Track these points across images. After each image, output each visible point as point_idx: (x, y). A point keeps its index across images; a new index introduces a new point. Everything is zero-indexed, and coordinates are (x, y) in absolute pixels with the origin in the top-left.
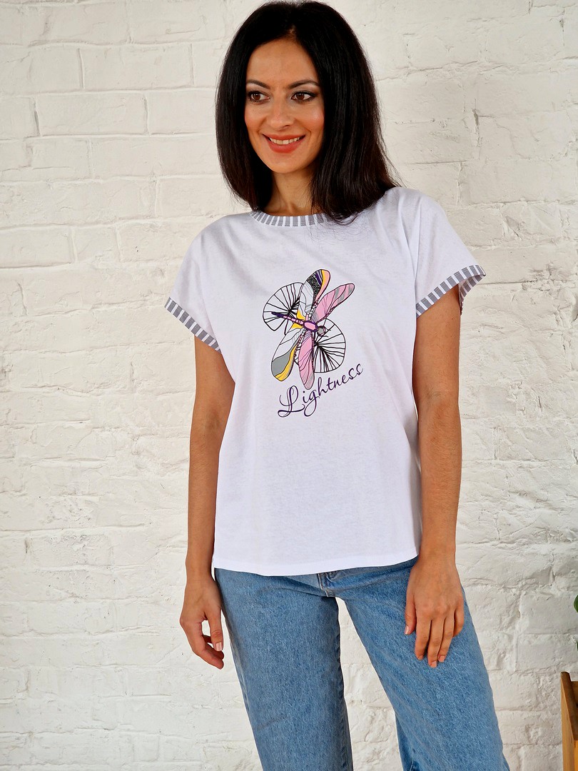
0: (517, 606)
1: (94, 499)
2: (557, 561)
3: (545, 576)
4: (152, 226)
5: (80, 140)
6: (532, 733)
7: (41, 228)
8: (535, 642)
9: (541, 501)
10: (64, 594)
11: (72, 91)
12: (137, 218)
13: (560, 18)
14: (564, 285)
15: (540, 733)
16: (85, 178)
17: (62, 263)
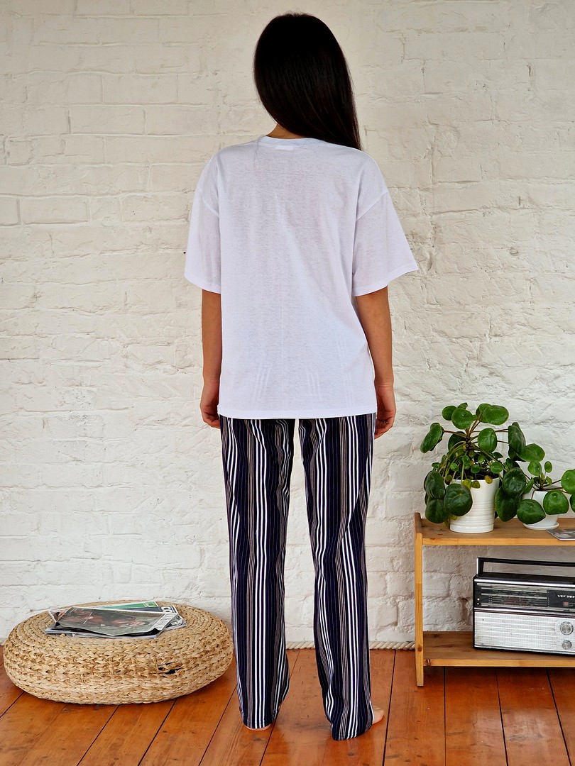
0: (387, 472)
1: (94, 389)
2: (415, 439)
3: (408, 449)
4: (144, 197)
5: (99, 137)
6: (395, 563)
7: (68, 197)
8: (399, 497)
9: (406, 395)
10: (69, 458)
11: (95, 103)
12: (134, 191)
13: (422, 67)
14: (422, 246)
15: (400, 563)
16: (100, 163)
17: (80, 221)
